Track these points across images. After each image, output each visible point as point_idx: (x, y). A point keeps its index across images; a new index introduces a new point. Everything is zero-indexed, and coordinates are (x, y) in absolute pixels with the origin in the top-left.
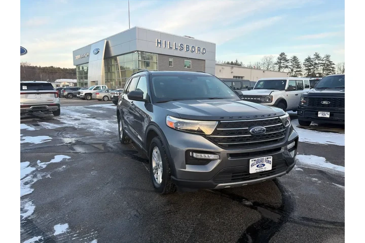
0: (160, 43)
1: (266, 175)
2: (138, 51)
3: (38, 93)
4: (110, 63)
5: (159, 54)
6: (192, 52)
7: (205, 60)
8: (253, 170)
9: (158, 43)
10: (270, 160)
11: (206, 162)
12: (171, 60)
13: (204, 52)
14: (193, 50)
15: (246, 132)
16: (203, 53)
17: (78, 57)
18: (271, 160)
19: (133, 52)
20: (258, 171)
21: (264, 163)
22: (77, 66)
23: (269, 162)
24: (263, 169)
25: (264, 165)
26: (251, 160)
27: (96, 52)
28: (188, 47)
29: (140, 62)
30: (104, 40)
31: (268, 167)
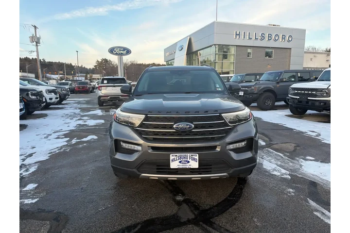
0: (239, 35)
1: (197, 173)
2: (215, 45)
3: (114, 86)
4: (192, 57)
5: (236, 46)
6: (276, 40)
7: (291, 48)
8: (174, 165)
9: (236, 34)
10: (195, 157)
11: (131, 152)
12: (249, 51)
13: (290, 39)
14: (277, 38)
15: (171, 127)
16: (289, 41)
17: (168, 54)
18: (197, 157)
19: (211, 46)
20: (181, 167)
21: (188, 160)
22: (167, 62)
23: (194, 159)
24: (187, 166)
25: (189, 162)
26: (171, 155)
27: (180, 49)
28: (270, 36)
29: (217, 56)
30: (187, 37)
31: (195, 165)
